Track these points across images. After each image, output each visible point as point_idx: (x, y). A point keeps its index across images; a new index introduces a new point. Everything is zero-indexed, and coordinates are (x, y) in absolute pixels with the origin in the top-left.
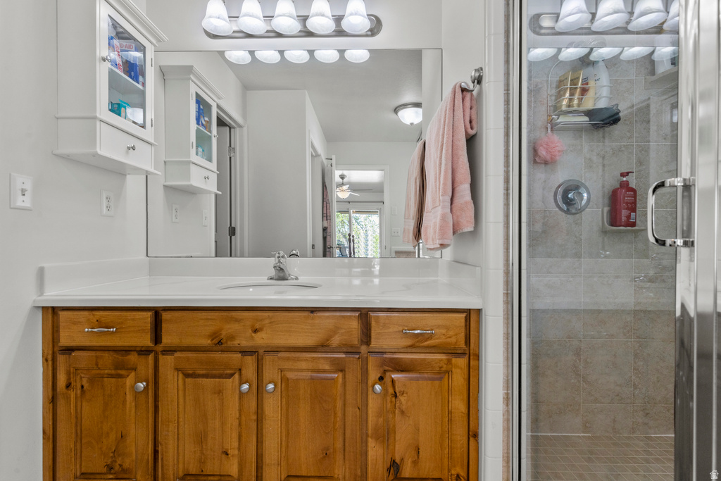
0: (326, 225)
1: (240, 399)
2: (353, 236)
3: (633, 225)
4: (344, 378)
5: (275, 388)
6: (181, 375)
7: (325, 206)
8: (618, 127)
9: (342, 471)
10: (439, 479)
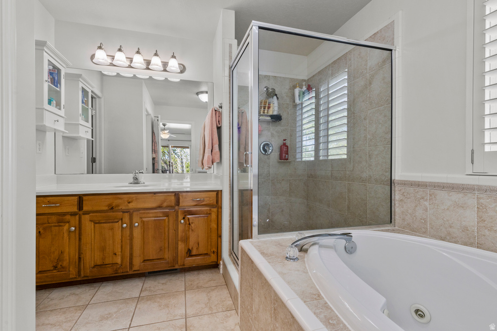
0: (154, 156)
1: (122, 231)
2: (172, 163)
3: (287, 159)
4: (169, 219)
5: (138, 225)
6: (93, 223)
7: (154, 144)
8: (283, 122)
9: (168, 255)
10: (206, 254)
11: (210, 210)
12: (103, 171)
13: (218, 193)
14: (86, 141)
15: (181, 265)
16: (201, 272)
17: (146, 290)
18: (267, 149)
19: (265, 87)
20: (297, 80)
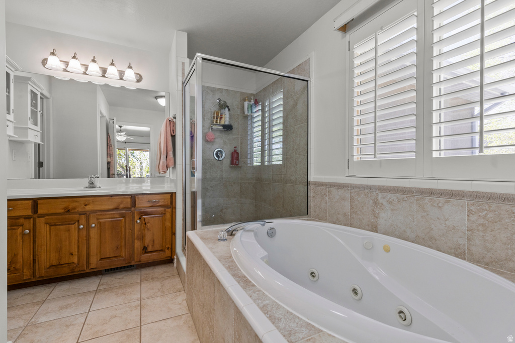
0: (109, 160)
1: (78, 232)
2: (129, 167)
3: (238, 165)
4: (125, 220)
5: (95, 226)
6: (48, 226)
7: (109, 148)
8: (234, 131)
9: (124, 253)
10: (161, 250)
11: (165, 210)
12: (52, 176)
13: (172, 195)
14: (33, 145)
15: (137, 262)
16: (156, 267)
17: (103, 284)
18: (220, 156)
19: (218, 99)
20: (247, 93)
